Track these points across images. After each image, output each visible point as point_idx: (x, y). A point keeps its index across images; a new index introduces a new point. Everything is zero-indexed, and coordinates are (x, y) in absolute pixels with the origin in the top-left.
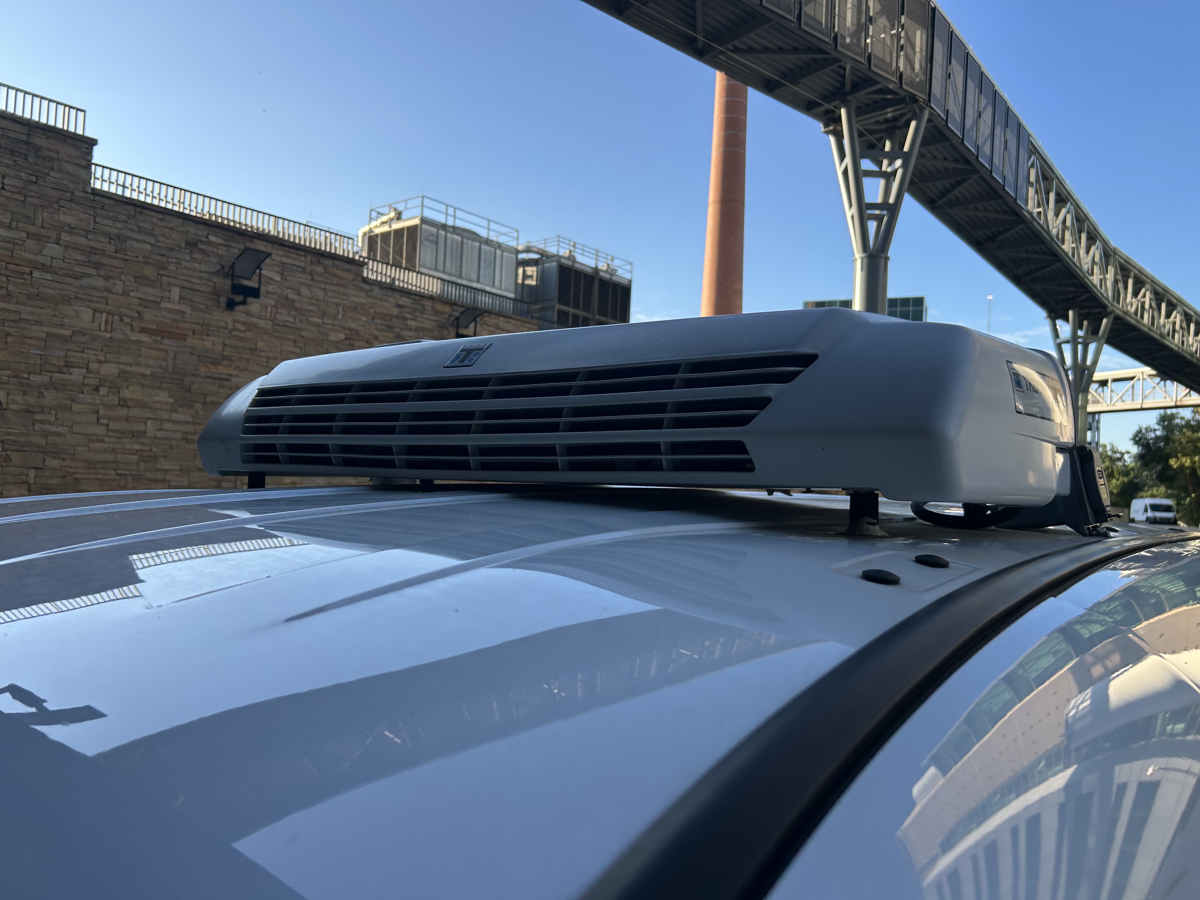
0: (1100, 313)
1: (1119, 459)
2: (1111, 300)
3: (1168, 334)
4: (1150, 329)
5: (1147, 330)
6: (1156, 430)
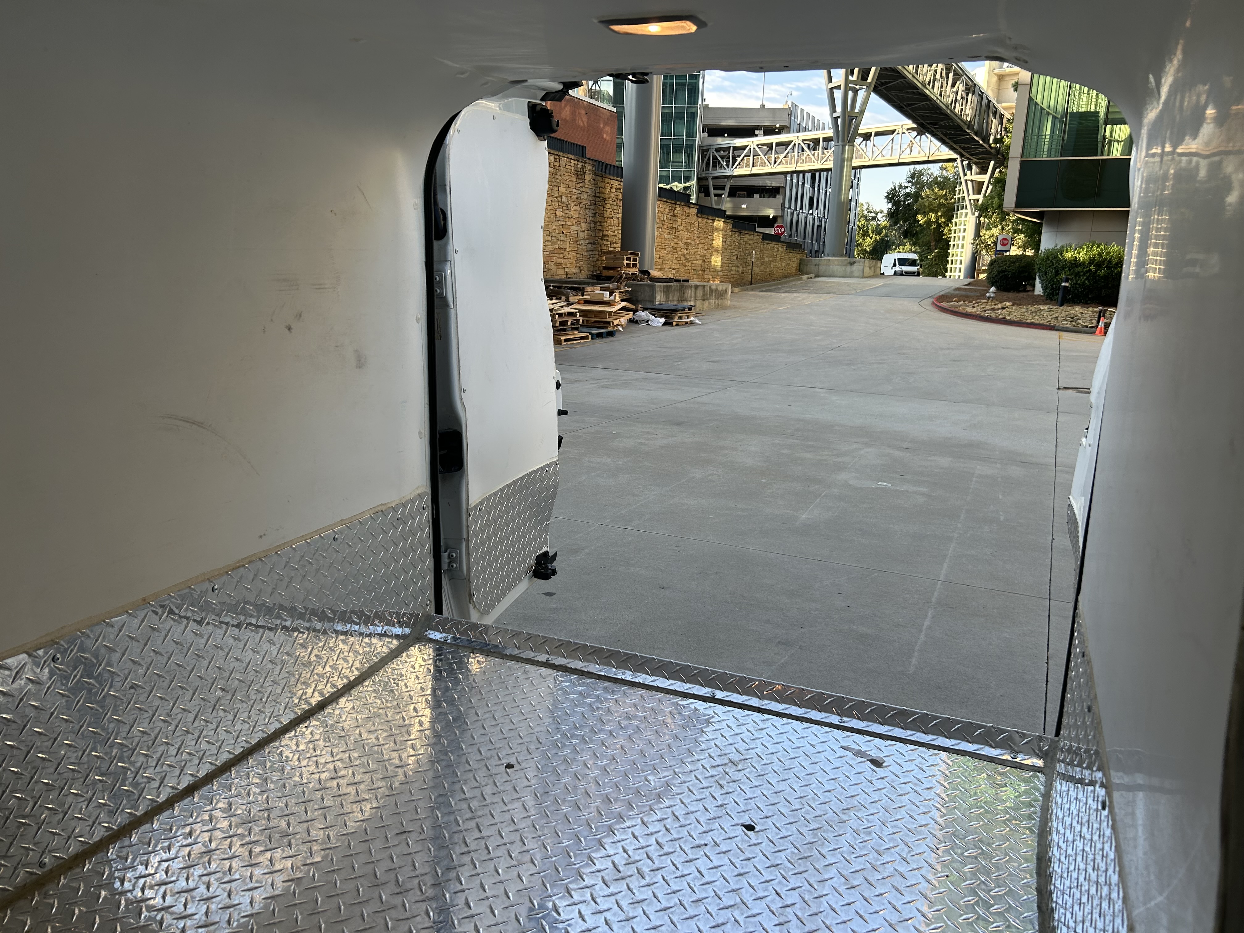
1: (873, 218)
3: (929, 83)
4: (913, 76)
5: (910, 76)
6: (907, 187)
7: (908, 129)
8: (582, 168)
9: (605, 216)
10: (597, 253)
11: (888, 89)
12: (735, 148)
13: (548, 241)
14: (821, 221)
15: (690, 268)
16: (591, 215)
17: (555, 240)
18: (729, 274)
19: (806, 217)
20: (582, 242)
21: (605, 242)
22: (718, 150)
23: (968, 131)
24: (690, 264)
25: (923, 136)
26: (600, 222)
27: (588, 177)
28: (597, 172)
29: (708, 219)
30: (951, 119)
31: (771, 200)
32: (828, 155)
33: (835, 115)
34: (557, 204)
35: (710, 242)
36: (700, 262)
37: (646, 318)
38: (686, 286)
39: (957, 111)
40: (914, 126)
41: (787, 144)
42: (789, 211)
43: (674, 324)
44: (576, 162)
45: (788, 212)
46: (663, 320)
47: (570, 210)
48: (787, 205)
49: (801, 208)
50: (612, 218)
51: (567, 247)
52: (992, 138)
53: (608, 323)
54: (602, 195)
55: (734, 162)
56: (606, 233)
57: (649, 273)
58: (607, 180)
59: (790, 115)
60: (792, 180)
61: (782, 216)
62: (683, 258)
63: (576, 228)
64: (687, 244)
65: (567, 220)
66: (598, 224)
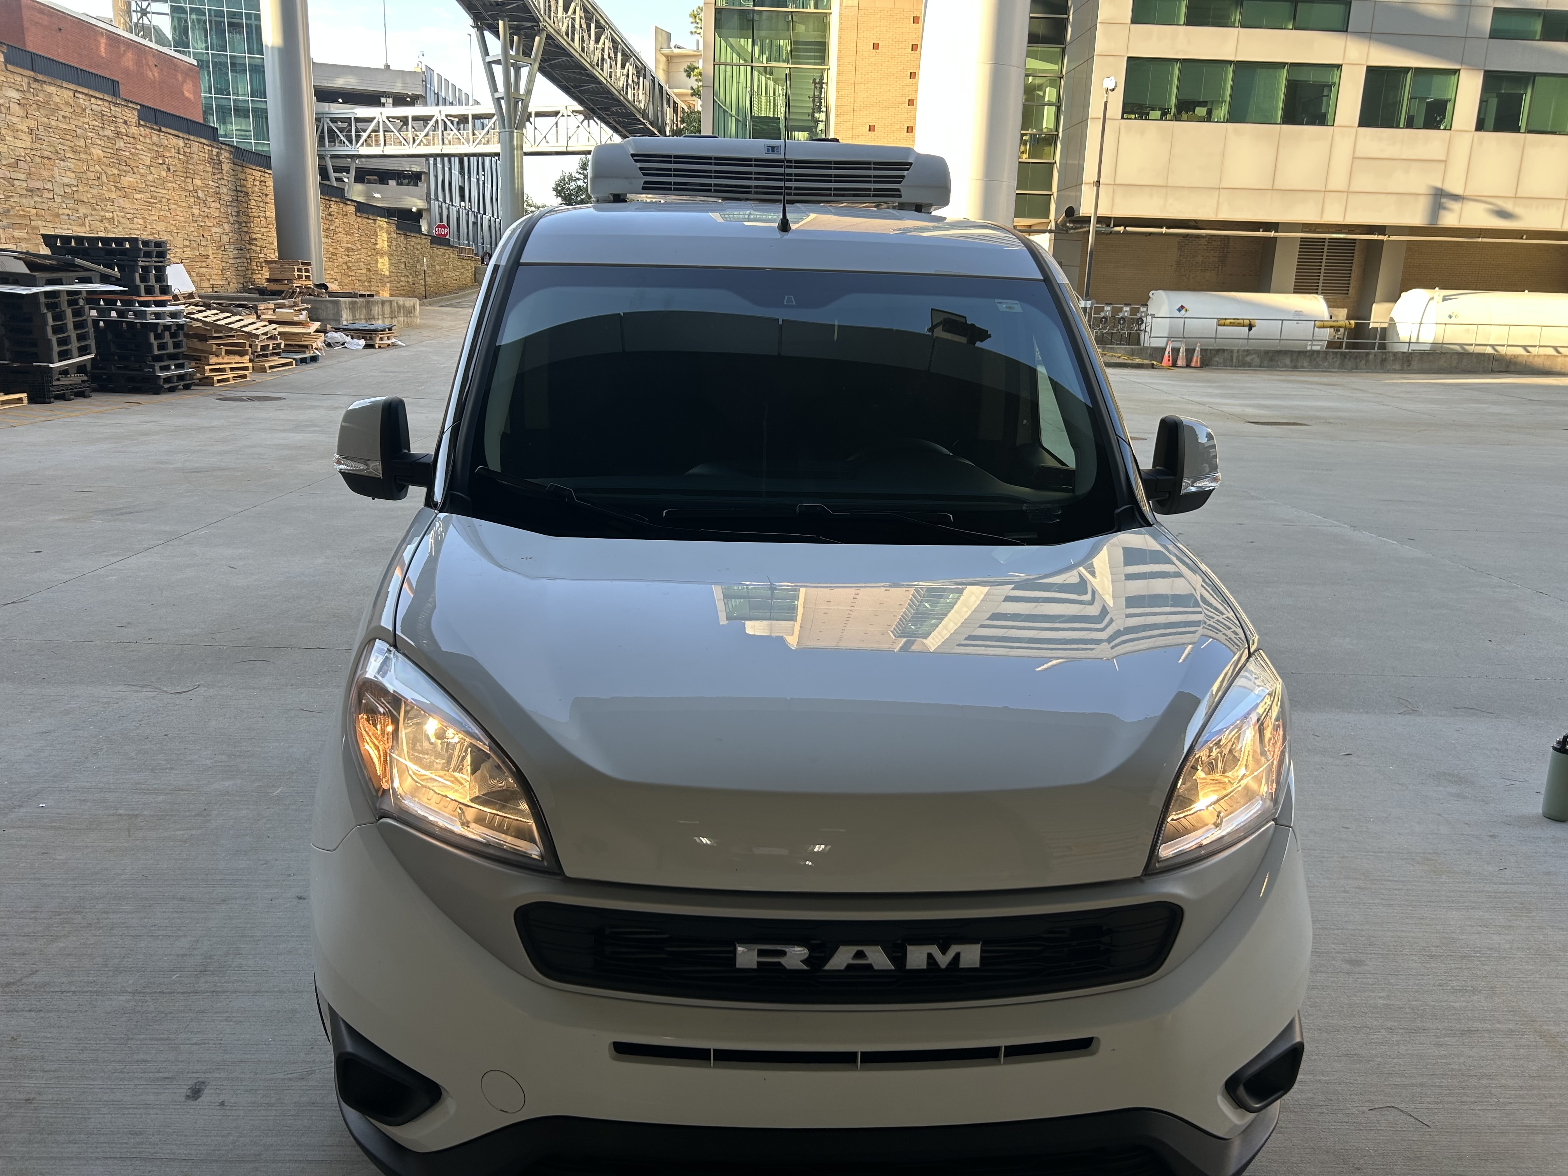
0: (532, 28)
2: (543, 13)
3: (597, 63)
4: (580, 55)
5: (577, 55)
6: (578, 179)
7: (573, 112)
8: (218, 154)
9: (251, 214)
10: (245, 261)
11: (550, 66)
12: (357, 120)
13: (187, 246)
14: (476, 217)
15: (353, 278)
16: (233, 213)
17: (195, 245)
18: (398, 285)
19: (458, 212)
20: (227, 247)
21: (254, 248)
22: (334, 120)
23: (643, 121)
24: (353, 274)
25: (591, 121)
26: (245, 222)
27: (226, 167)
28: (235, 160)
29: (368, 218)
30: (624, 106)
31: (412, 188)
32: (480, 137)
33: (497, 95)
34: (192, 199)
35: (374, 247)
36: (365, 271)
37: (341, 340)
38: (372, 302)
39: (630, 96)
40: (580, 108)
41: (426, 119)
42: (437, 203)
43: (377, 346)
44: (210, 148)
45: (435, 205)
46: (363, 342)
47: (209, 208)
48: (433, 196)
49: (451, 200)
50: (259, 217)
51: (210, 253)
52: (668, 129)
53: (306, 347)
54: (244, 189)
55: (358, 137)
56: (254, 236)
57: (326, 287)
58: (248, 171)
59: (425, 81)
60: (436, 164)
61: (428, 210)
62: (345, 267)
63: (218, 230)
64: (348, 249)
65: (206, 220)
66: (244, 224)
